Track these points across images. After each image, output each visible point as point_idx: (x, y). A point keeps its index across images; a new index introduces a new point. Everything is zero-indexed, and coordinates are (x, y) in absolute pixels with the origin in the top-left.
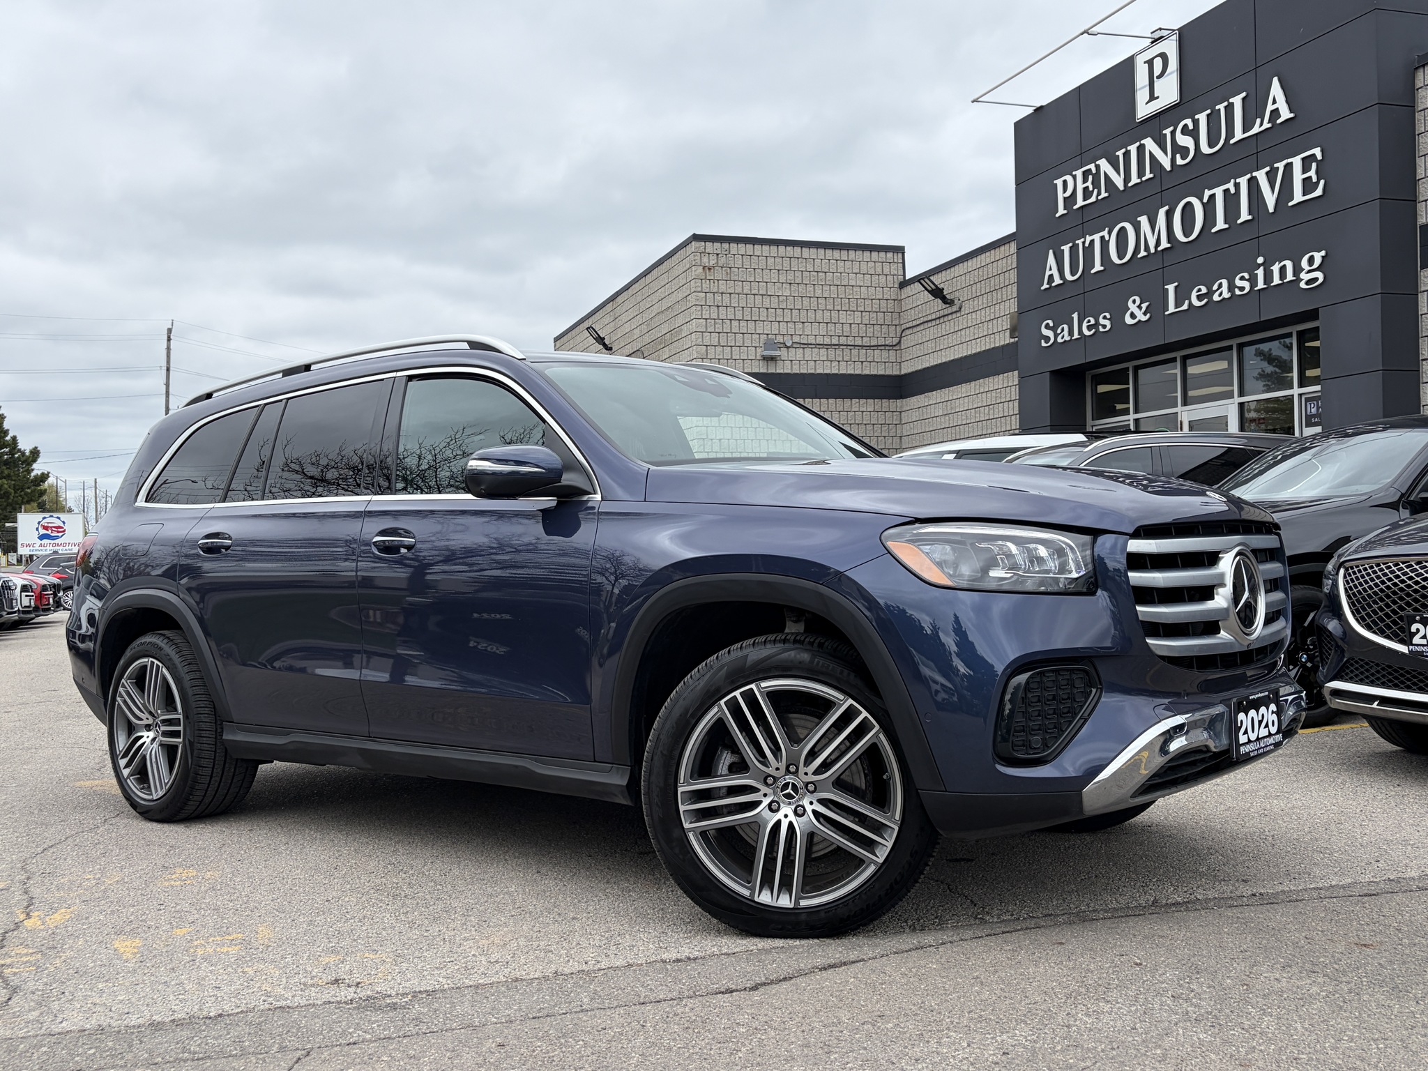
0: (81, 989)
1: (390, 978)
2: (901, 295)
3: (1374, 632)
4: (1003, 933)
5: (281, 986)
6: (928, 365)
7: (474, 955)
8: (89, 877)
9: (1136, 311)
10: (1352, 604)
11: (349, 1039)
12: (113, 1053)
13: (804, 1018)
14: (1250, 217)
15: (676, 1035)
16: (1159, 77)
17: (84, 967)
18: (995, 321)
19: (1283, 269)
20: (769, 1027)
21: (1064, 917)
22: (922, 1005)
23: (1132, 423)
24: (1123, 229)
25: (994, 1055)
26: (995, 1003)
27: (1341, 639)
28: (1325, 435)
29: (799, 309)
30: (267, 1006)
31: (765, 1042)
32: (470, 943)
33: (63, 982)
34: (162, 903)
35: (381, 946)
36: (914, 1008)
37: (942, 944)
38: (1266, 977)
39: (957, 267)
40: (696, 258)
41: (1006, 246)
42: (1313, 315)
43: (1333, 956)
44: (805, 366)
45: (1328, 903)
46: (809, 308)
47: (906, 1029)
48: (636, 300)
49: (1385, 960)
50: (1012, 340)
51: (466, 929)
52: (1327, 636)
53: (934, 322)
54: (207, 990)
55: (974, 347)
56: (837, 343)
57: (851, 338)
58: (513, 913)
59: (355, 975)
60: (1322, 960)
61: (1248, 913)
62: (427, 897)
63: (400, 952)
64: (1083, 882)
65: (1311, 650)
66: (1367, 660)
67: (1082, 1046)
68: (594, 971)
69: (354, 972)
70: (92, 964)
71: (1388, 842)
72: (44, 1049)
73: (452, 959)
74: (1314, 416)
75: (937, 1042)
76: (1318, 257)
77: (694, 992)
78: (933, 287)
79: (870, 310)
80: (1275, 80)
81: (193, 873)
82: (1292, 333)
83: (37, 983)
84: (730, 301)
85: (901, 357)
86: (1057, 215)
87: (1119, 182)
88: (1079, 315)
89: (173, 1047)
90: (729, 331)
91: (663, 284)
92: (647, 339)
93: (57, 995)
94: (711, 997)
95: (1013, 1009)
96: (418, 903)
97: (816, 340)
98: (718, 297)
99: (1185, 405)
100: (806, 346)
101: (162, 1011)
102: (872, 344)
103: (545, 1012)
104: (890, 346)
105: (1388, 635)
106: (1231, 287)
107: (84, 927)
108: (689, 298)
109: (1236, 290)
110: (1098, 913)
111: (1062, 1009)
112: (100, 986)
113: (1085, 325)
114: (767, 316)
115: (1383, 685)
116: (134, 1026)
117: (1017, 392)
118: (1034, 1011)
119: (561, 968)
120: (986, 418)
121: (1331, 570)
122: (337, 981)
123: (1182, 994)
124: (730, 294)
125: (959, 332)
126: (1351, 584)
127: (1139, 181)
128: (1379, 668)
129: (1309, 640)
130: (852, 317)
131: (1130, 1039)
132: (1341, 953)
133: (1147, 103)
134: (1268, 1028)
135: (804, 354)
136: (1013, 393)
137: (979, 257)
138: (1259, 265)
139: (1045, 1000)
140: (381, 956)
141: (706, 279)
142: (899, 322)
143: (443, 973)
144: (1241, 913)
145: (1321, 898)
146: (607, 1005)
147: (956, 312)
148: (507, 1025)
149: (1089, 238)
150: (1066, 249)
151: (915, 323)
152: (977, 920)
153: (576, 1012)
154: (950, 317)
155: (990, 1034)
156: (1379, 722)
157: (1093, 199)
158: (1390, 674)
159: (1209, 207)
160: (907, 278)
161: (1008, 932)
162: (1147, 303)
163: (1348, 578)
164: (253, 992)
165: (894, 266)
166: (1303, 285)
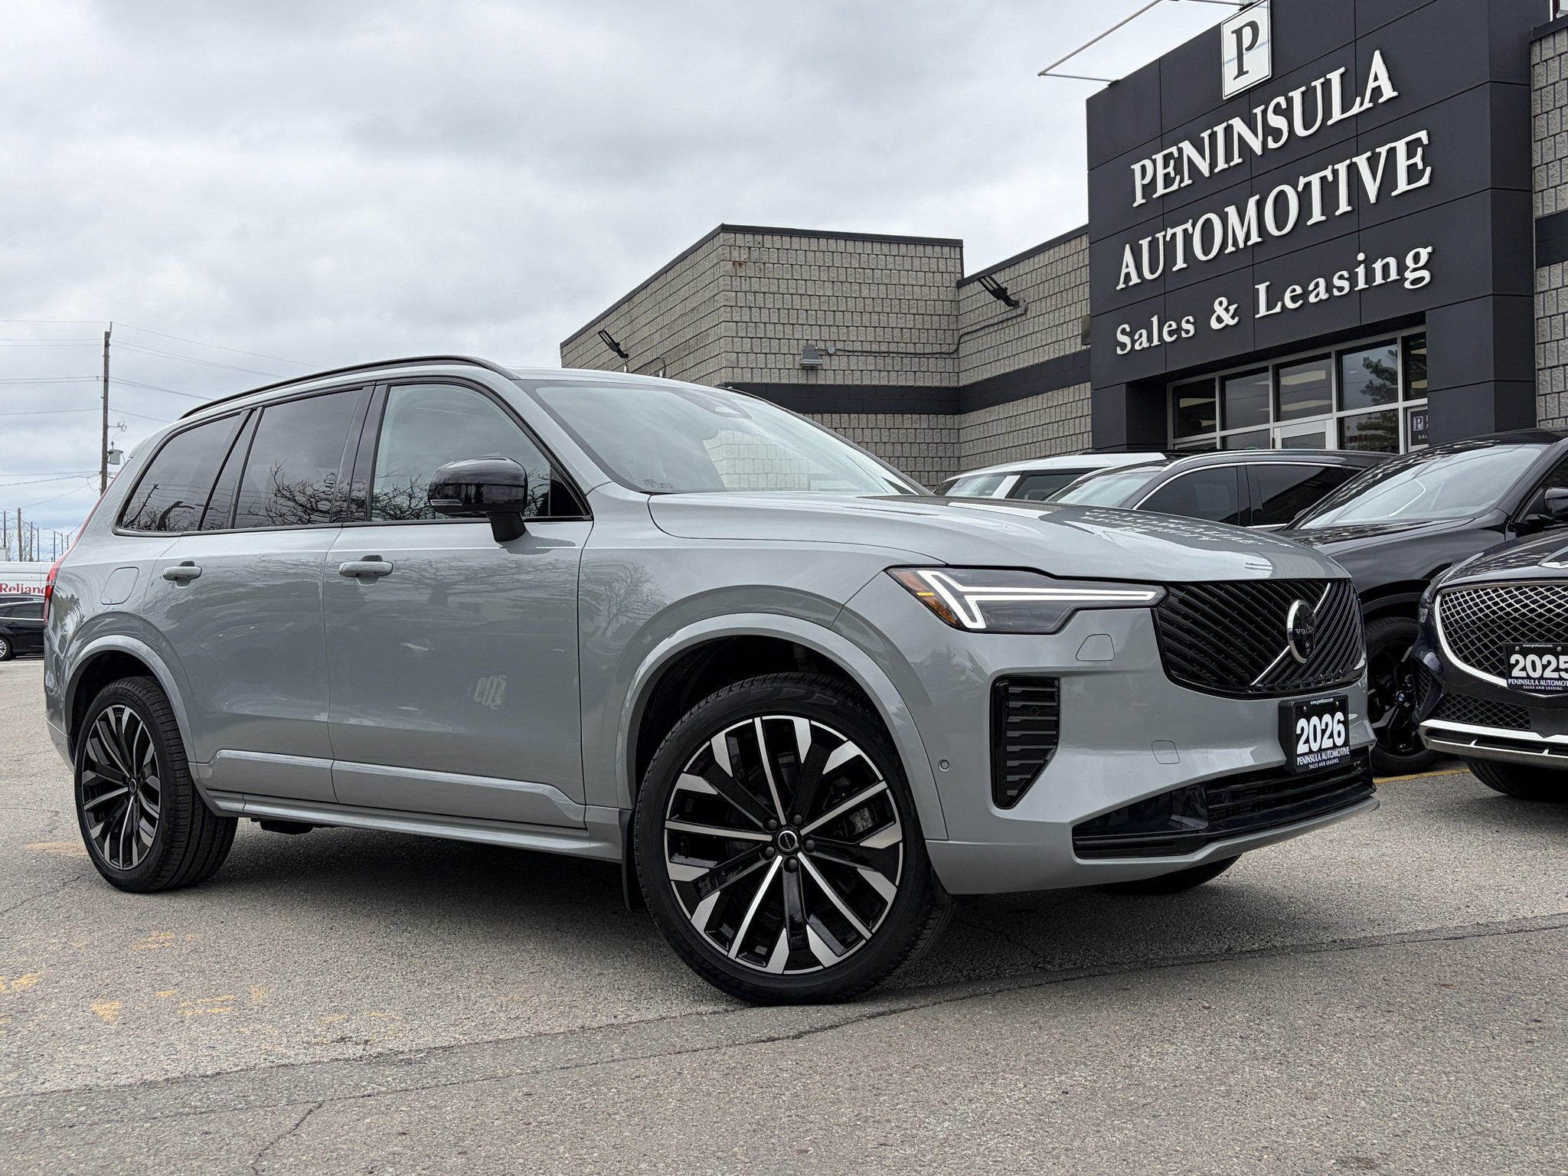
0: (61, 1051)
1: (401, 1035)
2: (959, 295)
3: (1472, 665)
4: (1065, 980)
5: (282, 1045)
6: (989, 376)
7: (491, 1012)
8: (54, 941)
9: (1223, 314)
10: (1448, 635)
11: (364, 1092)
12: (107, 1109)
13: (851, 1063)
14: (1349, 209)
15: (715, 1081)
16: (1248, 49)
17: (61, 1030)
18: (1065, 326)
19: (1386, 268)
20: (814, 1072)
21: (1130, 965)
22: (977, 1049)
23: (1218, 441)
24: (1208, 221)
25: (1051, 1094)
26: (1053, 1047)
27: (1439, 674)
28: (1430, 453)
29: (843, 312)
30: (269, 1064)
31: (811, 1086)
32: (488, 1000)
33: (39, 1045)
34: (139, 966)
35: (389, 1004)
36: (967, 1052)
37: (998, 991)
38: (1339, 1018)
39: (1022, 264)
40: (725, 252)
41: (1077, 239)
42: (1419, 318)
43: (1410, 997)
44: (850, 377)
45: (1411, 946)
46: (854, 310)
47: (959, 1072)
48: (655, 299)
49: (1464, 999)
50: (1084, 347)
51: (482, 986)
52: (1424, 671)
53: (996, 326)
54: (201, 1050)
55: (1041, 355)
56: (886, 350)
57: (902, 345)
58: (532, 971)
59: (362, 1033)
60: (1399, 1000)
61: (1326, 958)
62: (436, 956)
63: (410, 1010)
64: (1153, 932)
65: (1409, 689)
66: (1464, 695)
67: (1144, 1085)
68: (625, 1025)
69: (361, 1030)
70: (70, 1027)
71: (1480, 888)
72: (30, 1107)
73: (468, 1016)
74: (1421, 433)
75: (992, 1084)
76: (1424, 253)
77: (734, 1042)
78: (995, 286)
79: (924, 312)
80: (1377, 54)
81: (170, 935)
82: (1396, 338)
83: (11, 1046)
84: (765, 302)
85: (959, 366)
86: (1135, 205)
87: (1204, 167)
88: (1159, 319)
89: (172, 1102)
90: (763, 336)
91: (686, 282)
92: (668, 345)
93: (35, 1058)
94: (752, 1045)
95: (1073, 1052)
96: (426, 962)
97: (862, 346)
98: (750, 297)
99: (1277, 421)
100: (851, 354)
101: (154, 1071)
102: (926, 352)
103: (574, 1063)
104: (947, 354)
105: (1486, 667)
106: (1329, 287)
107: (56, 991)
108: (716, 298)
109: (1335, 290)
110: (1167, 960)
111: (1124, 1051)
112: (81, 1048)
113: (1166, 329)
114: (807, 319)
115: (1481, 723)
116: (124, 1086)
117: (1090, 407)
118: (1095, 1053)
119: (588, 1023)
120: (1055, 436)
121: (1427, 597)
122: (343, 1039)
123: (1251, 1034)
124: (764, 293)
125: (1025, 339)
126: (1448, 613)
127: (1226, 166)
128: (1477, 705)
129: (1407, 677)
130: (904, 321)
131: (1194, 1077)
132: (1420, 993)
133: (1235, 79)
134: (1337, 1064)
135: (848, 363)
136: (1085, 407)
137: (1047, 252)
138: (1360, 263)
139: (1107, 1043)
140: (390, 1014)
141: (736, 276)
142: (957, 326)
143: (459, 1029)
144: (1318, 957)
145: (1404, 942)
146: (640, 1055)
147: (1020, 315)
148: (533, 1075)
149: (1170, 232)
150: (1145, 243)
151: (974, 328)
152: (1038, 969)
153: (607, 1062)
154: (1014, 321)
155: (1047, 1075)
156: (1480, 766)
157: (1175, 187)
158: (1489, 710)
159: (1304, 197)
160: (965, 277)
161: (1069, 979)
162: (1235, 306)
163: (1445, 606)
164: (252, 1051)
165: (951, 263)
166: (1407, 285)
